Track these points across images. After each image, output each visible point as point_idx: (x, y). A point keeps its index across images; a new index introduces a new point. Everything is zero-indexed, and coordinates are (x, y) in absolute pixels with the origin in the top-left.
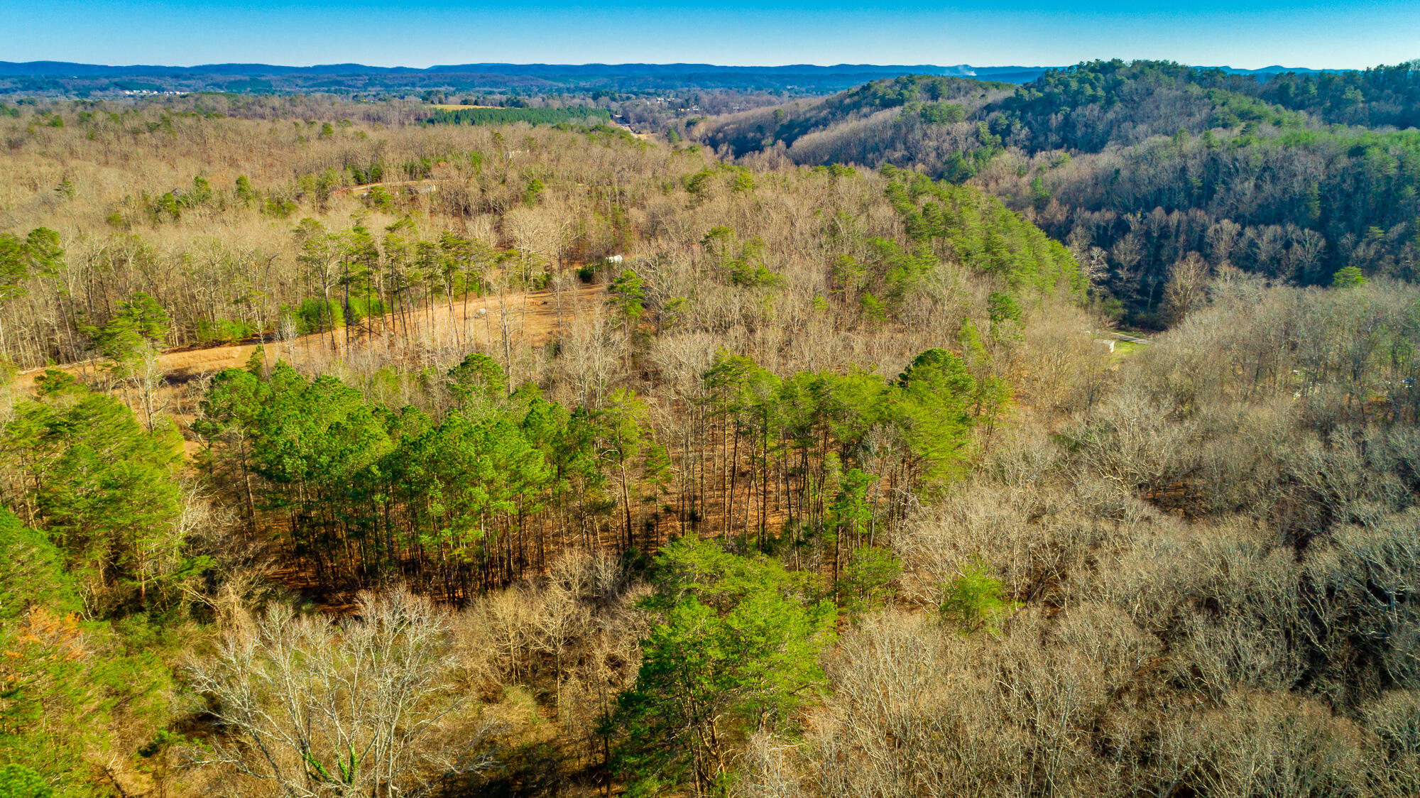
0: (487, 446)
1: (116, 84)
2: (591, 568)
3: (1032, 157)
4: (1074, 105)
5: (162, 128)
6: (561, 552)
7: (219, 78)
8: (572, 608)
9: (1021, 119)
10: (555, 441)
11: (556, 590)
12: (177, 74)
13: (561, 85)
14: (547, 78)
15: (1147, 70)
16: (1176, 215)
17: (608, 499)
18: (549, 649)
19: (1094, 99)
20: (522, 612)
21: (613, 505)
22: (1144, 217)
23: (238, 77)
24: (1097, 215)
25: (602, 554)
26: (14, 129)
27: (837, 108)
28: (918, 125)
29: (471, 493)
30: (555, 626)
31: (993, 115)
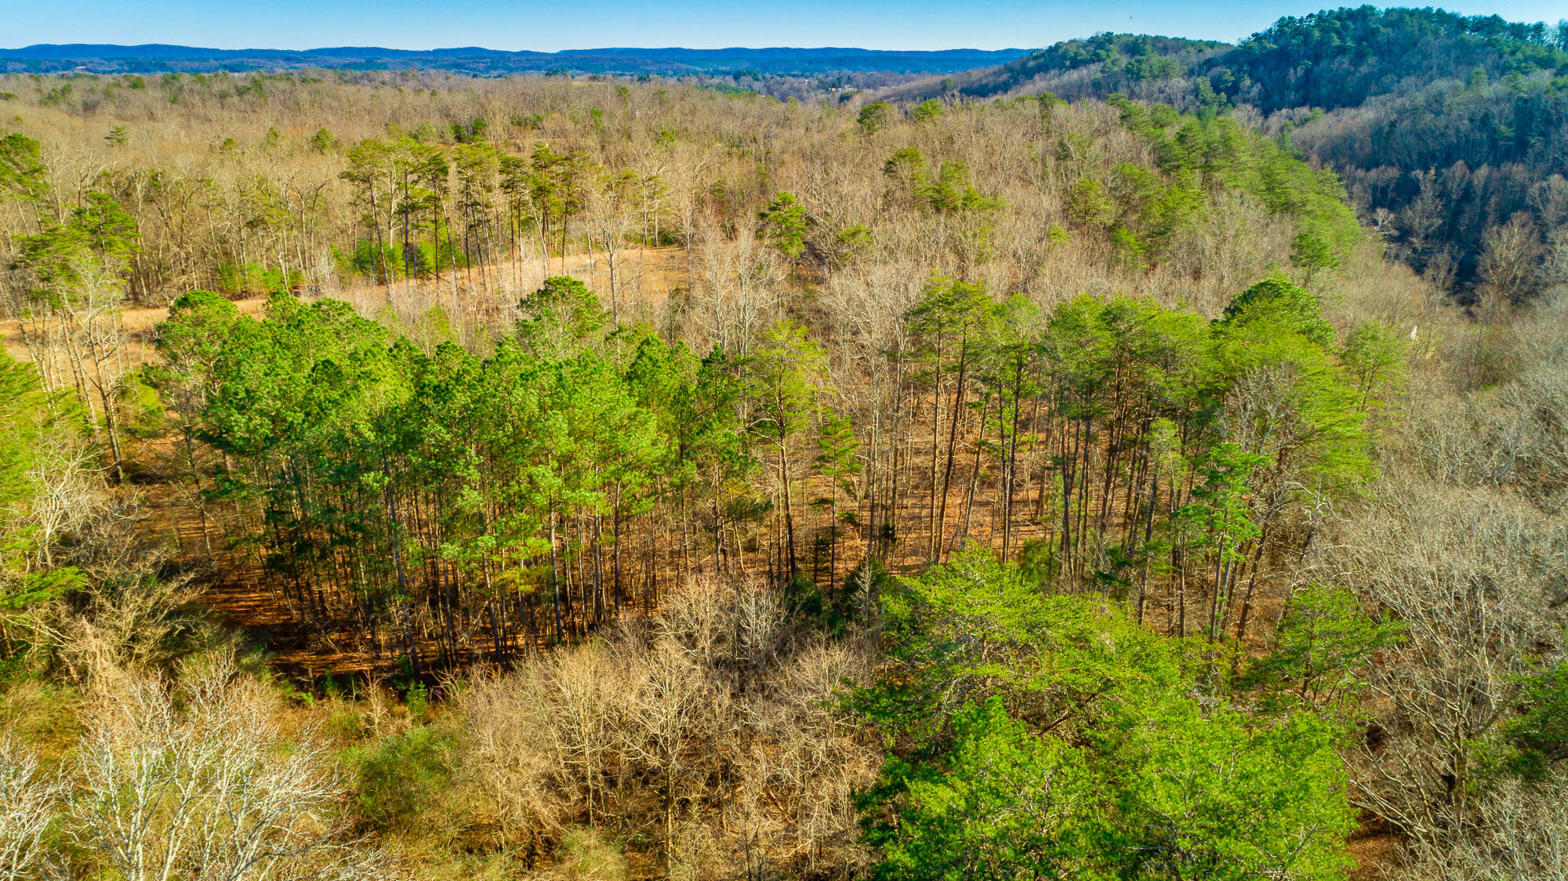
0: (558, 398)
1: (225, 67)
2: (732, 610)
3: (1266, 117)
4: (1317, 59)
5: (252, 92)
6: (681, 582)
7: (333, 60)
8: (697, 681)
9: (1251, 76)
10: (676, 401)
11: (669, 648)
12: (289, 57)
13: (698, 69)
14: (682, 61)
15: (1407, 18)
16: (1483, 171)
17: (759, 499)
18: (654, 761)
19: (1342, 50)
20: (608, 686)
21: (768, 506)
22: (1438, 174)
23: (353, 60)
24: (1373, 173)
25: (752, 585)
26: (92, 91)
27: (1019, 73)
28: (1124, 82)
29: (530, 477)
30: (664, 717)
31: (1215, 71)
